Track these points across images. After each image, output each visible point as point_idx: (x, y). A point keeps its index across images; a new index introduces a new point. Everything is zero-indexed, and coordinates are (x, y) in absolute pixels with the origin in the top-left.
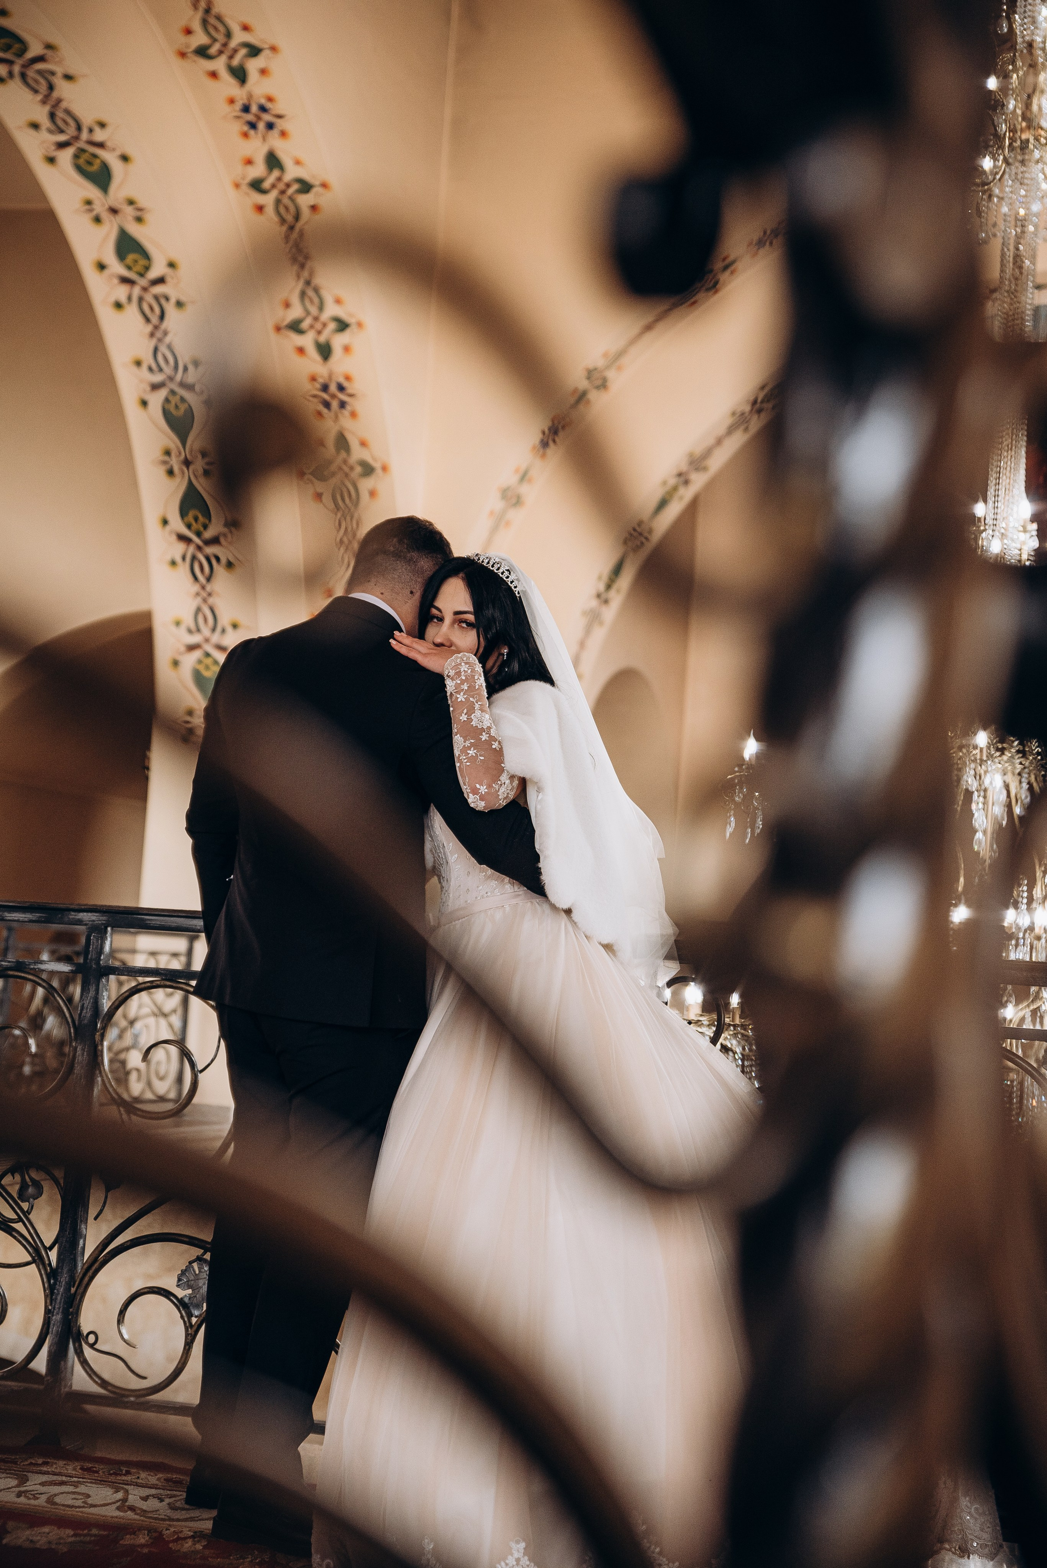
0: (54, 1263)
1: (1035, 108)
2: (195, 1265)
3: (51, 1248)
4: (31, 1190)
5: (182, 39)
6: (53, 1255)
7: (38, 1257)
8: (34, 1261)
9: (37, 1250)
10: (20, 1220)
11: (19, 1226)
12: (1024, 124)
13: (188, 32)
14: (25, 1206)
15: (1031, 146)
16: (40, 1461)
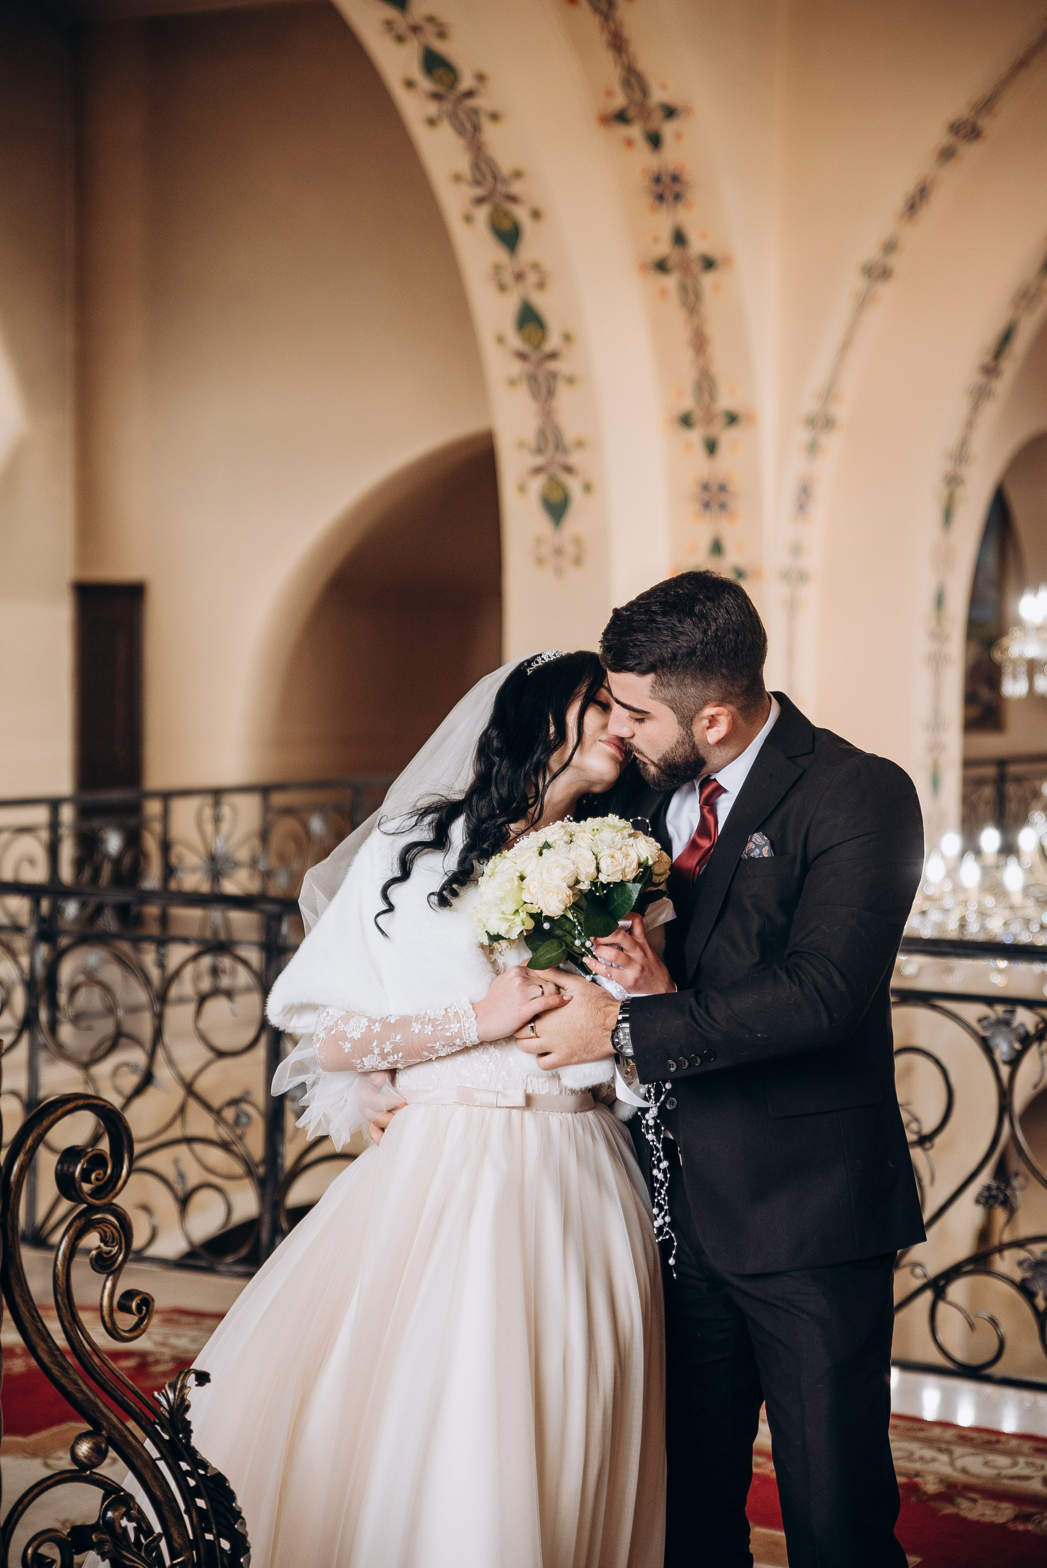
0: (263, 1174)
3: (260, 1163)
4: (242, 1119)
7: (251, 1169)
8: (248, 1173)
9: (251, 1166)
10: (237, 1142)
11: (237, 1147)
14: (239, 1131)
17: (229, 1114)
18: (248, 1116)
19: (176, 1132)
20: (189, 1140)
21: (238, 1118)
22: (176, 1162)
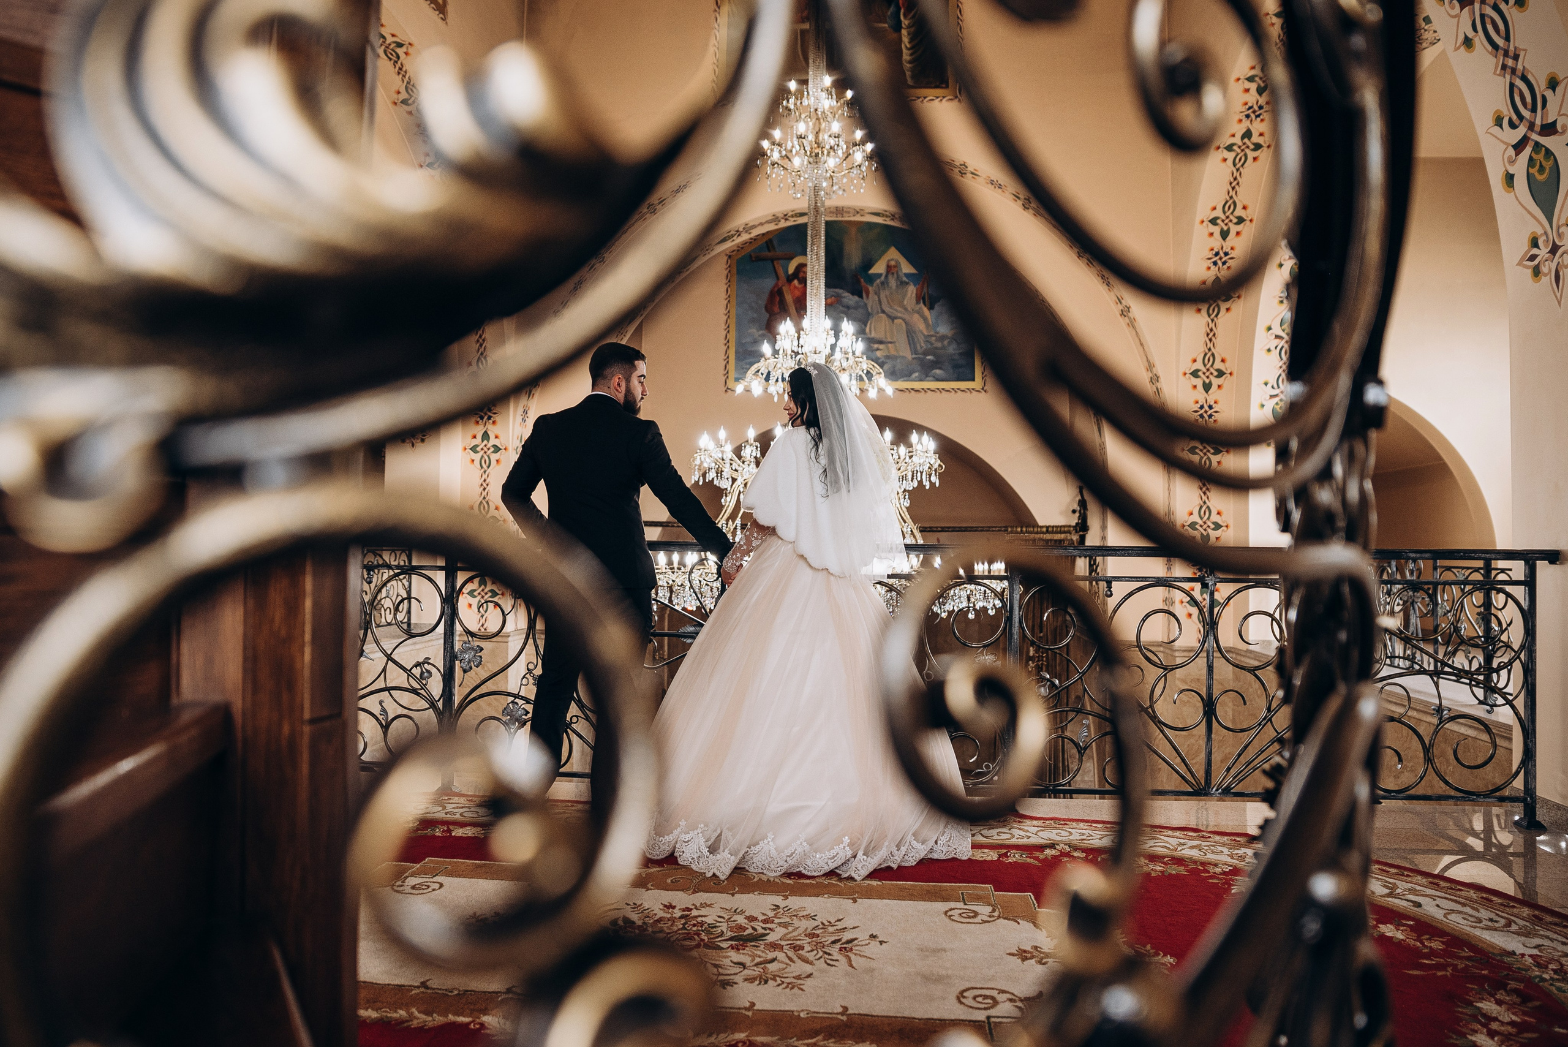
0: (441, 708)
1: (821, 138)
2: (510, 705)
3: (439, 701)
4: (426, 674)
5: (396, 96)
6: (440, 704)
7: (433, 705)
8: (431, 707)
9: (433, 703)
10: (422, 688)
11: (422, 692)
12: (816, 145)
13: (399, 92)
14: (424, 682)
15: (820, 156)
16: (446, 798)
17: (417, 672)
18: (428, 671)
19: (380, 684)
20: (388, 689)
21: (422, 673)
22: (381, 702)
